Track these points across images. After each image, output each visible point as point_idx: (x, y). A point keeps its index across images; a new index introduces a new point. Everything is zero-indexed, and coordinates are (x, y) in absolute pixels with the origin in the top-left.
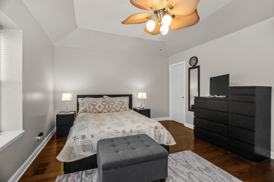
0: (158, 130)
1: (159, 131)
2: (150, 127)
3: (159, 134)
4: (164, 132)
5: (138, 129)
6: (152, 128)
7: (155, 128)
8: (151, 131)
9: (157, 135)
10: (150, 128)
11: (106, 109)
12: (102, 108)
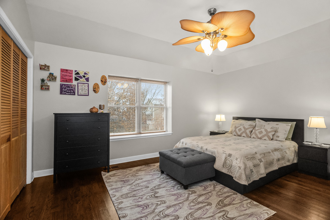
0: (230, 158)
1: (231, 160)
2: (224, 152)
3: (230, 163)
4: (237, 163)
5: (212, 150)
6: (225, 153)
7: (228, 155)
8: (223, 157)
9: (228, 163)
10: (222, 153)
11: (246, 134)
12: (241, 131)
